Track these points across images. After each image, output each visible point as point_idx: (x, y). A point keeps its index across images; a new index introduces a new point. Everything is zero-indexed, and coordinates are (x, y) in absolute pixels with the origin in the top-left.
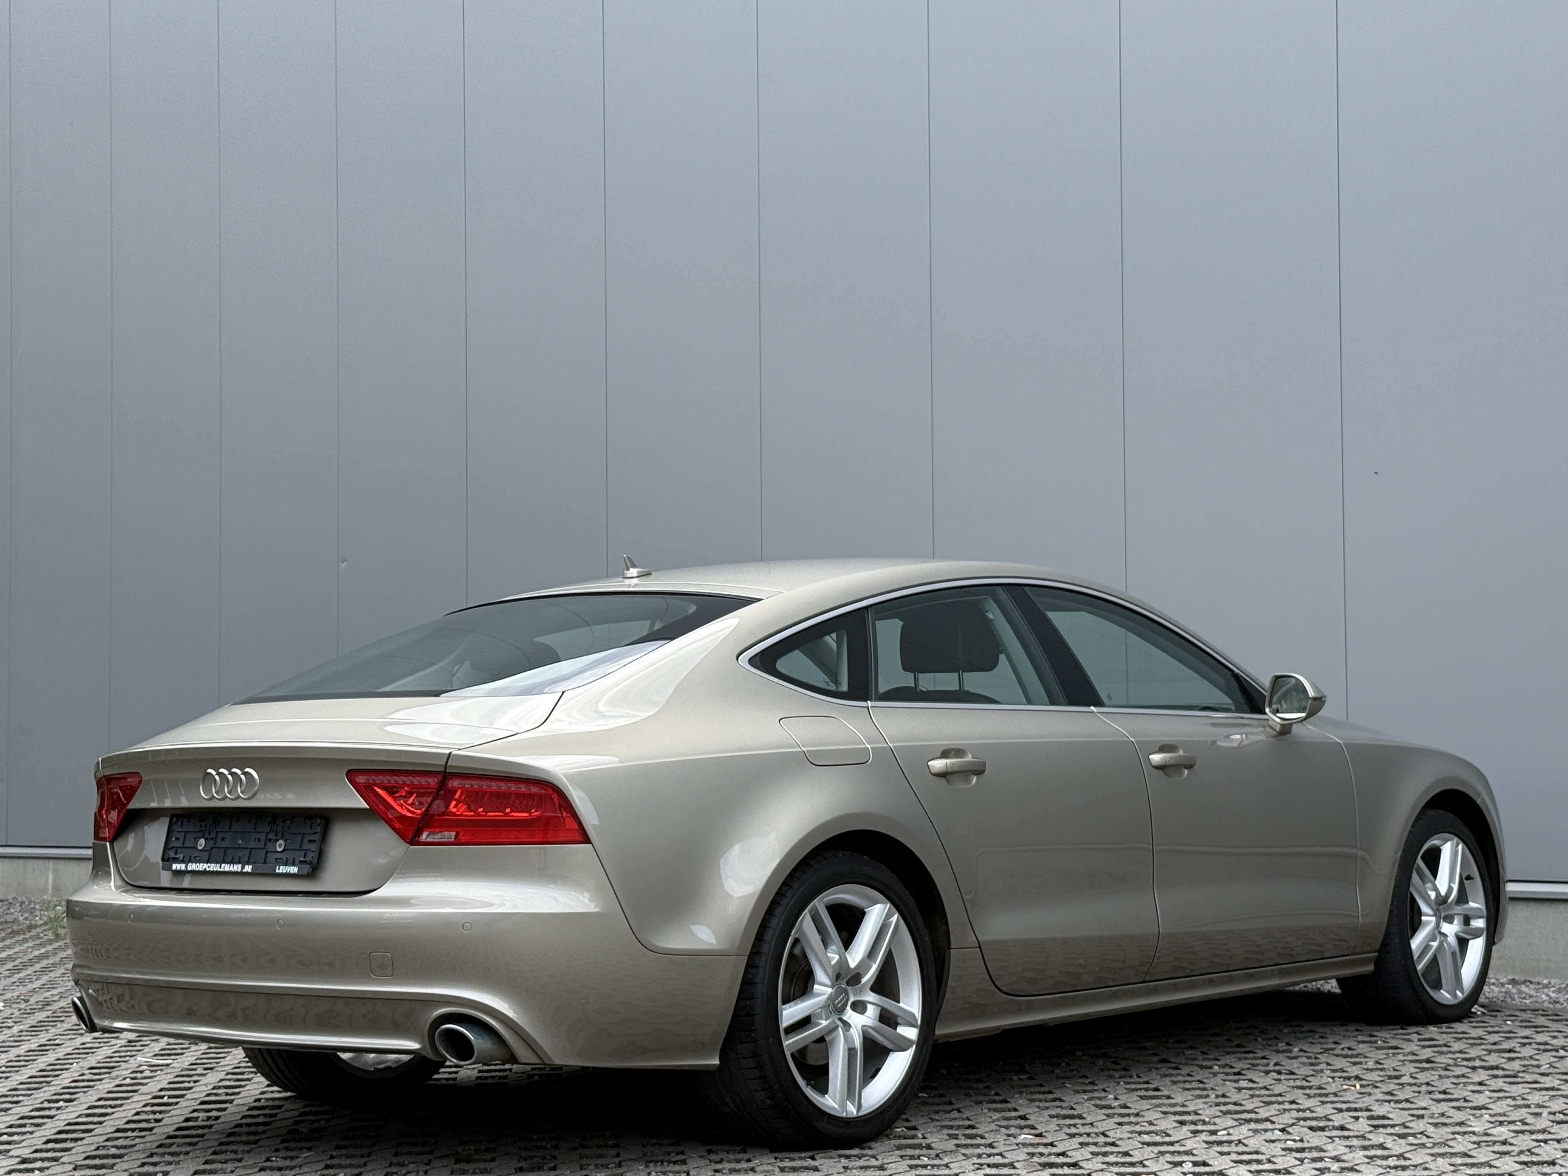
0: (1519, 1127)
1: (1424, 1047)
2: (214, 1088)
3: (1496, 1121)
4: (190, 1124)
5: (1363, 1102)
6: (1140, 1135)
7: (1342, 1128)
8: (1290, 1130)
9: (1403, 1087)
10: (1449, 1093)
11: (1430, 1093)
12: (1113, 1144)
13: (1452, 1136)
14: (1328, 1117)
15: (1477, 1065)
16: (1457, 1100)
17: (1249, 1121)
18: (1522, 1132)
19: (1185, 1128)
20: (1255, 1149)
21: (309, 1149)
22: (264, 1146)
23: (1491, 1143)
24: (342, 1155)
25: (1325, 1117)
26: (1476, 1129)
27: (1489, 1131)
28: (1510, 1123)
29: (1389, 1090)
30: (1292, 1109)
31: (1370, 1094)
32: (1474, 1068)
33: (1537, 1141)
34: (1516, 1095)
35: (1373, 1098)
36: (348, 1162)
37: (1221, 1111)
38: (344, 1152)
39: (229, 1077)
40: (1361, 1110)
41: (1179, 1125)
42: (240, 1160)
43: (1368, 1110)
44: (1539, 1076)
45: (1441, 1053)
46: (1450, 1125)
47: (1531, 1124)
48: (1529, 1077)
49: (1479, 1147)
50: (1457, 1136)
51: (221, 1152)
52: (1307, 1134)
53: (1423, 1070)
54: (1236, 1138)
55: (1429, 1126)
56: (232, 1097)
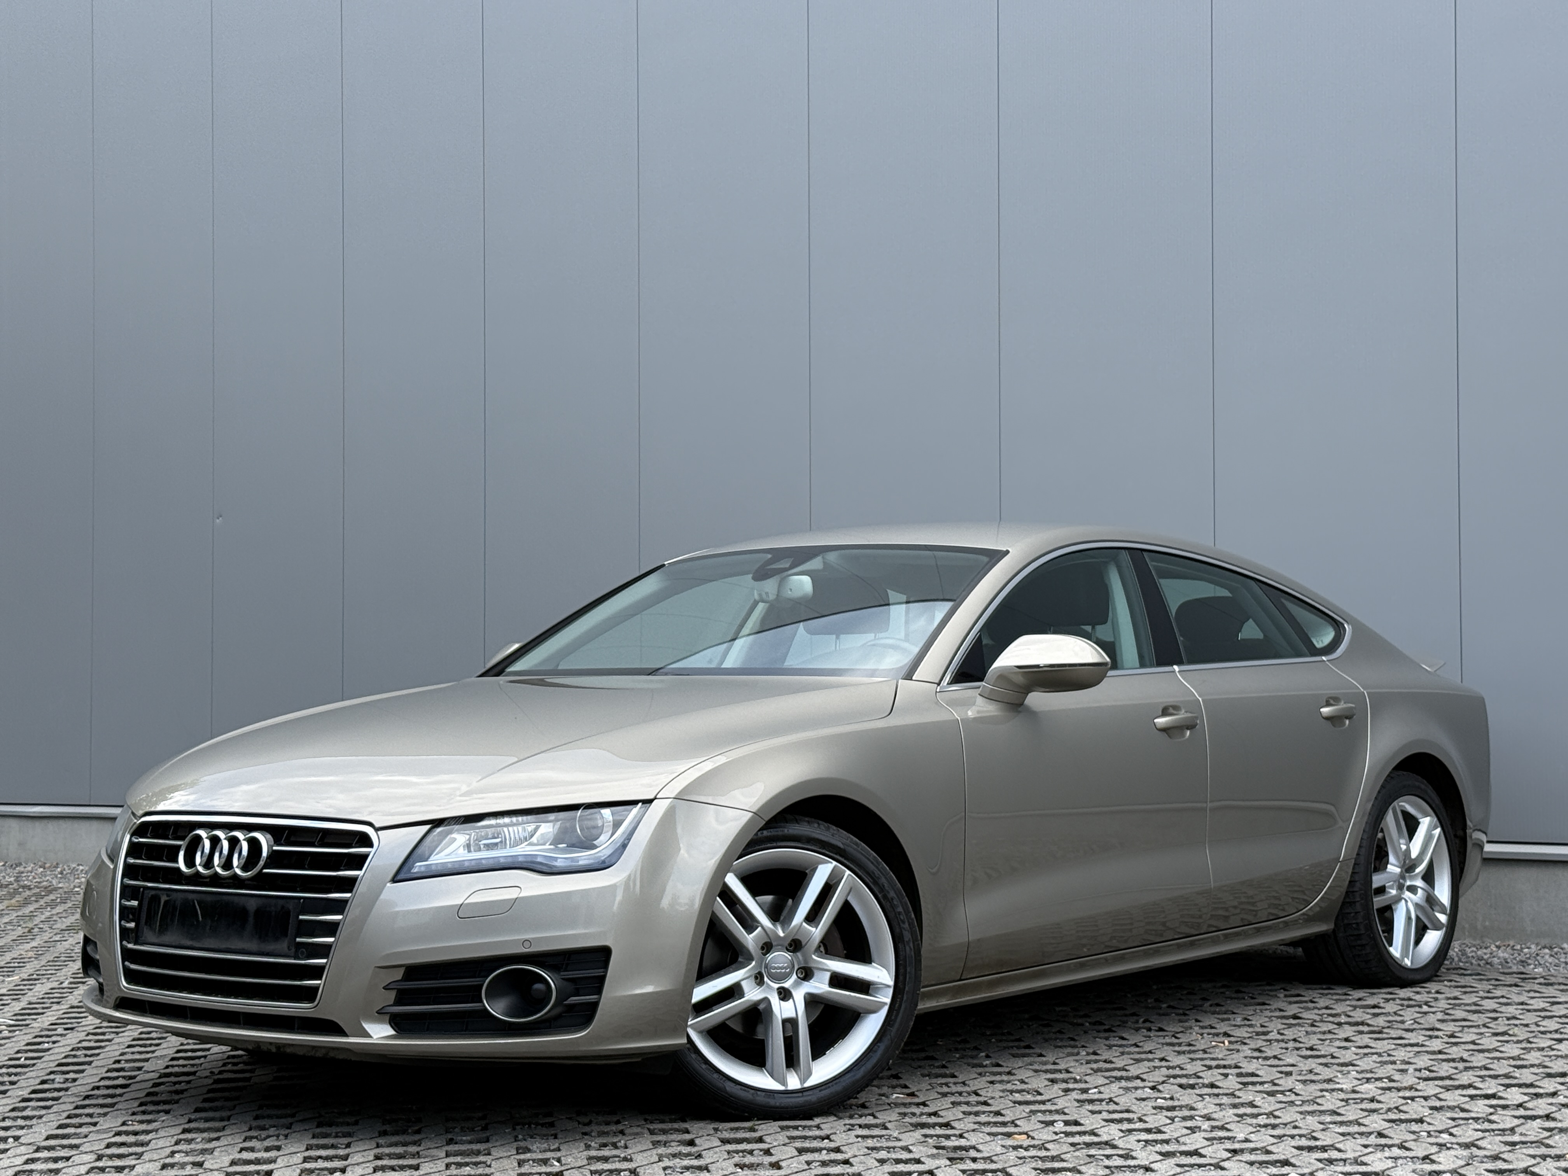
0: (1386, 1084)
1: (1290, 1003)
2: (72, 1050)
3: (1364, 1078)
4: (46, 1086)
5: (1233, 1059)
6: (1011, 1094)
7: (1212, 1086)
8: (1160, 1087)
9: (1271, 1044)
10: (1316, 1050)
11: (1298, 1049)
12: (986, 1103)
13: (1320, 1094)
14: (1199, 1074)
15: (1342, 1021)
16: (1324, 1056)
17: (1119, 1079)
18: (1389, 1089)
19: (1056, 1087)
20: (1126, 1108)
21: (167, 1112)
22: (121, 1109)
23: (1359, 1101)
24: (201, 1119)
25: (1195, 1074)
26: (1344, 1087)
27: (1357, 1089)
28: (1377, 1079)
29: (1258, 1046)
30: (1161, 1067)
31: (1238, 1051)
32: (1340, 1024)
33: (1404, 1098)
34: (1381, 1051)
35: (1242, 1054)
36: (207, 1125)
37: (1092, 1069)
38: (203, 1115)
39: (90, 1037)
40: (1230, 1067)
41: (1050, 1083)
42: (95, 1124)
43: (1237, 1067)
44: (1404, 1032)
45: (1308, 1009)
46: (1318, 1082)
47: (1398, 1081)
48: (1394, 1033)
49: (1348, 1105)
50: (1325, 1093)
51: (76, 1116)
52: (1177, 1093)
53: (1290, 1026)
54: (1107, 1096)
55: (1297, 1083)
56: (91, 1059)
